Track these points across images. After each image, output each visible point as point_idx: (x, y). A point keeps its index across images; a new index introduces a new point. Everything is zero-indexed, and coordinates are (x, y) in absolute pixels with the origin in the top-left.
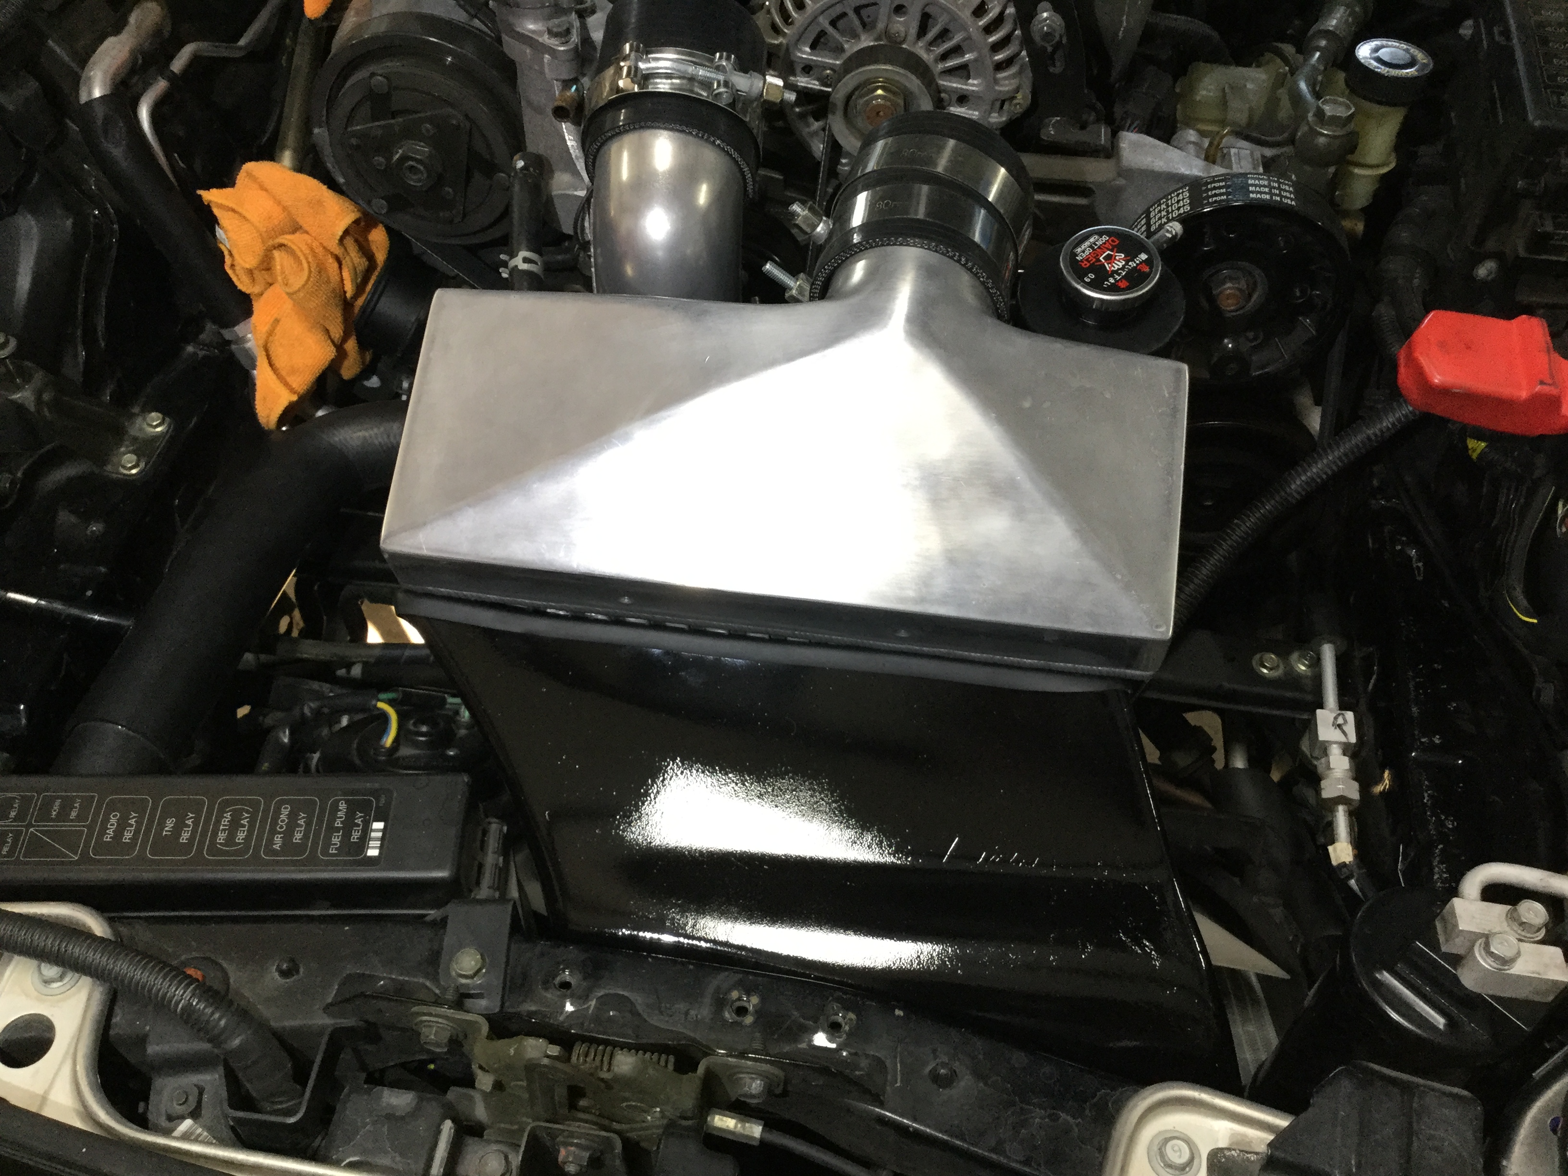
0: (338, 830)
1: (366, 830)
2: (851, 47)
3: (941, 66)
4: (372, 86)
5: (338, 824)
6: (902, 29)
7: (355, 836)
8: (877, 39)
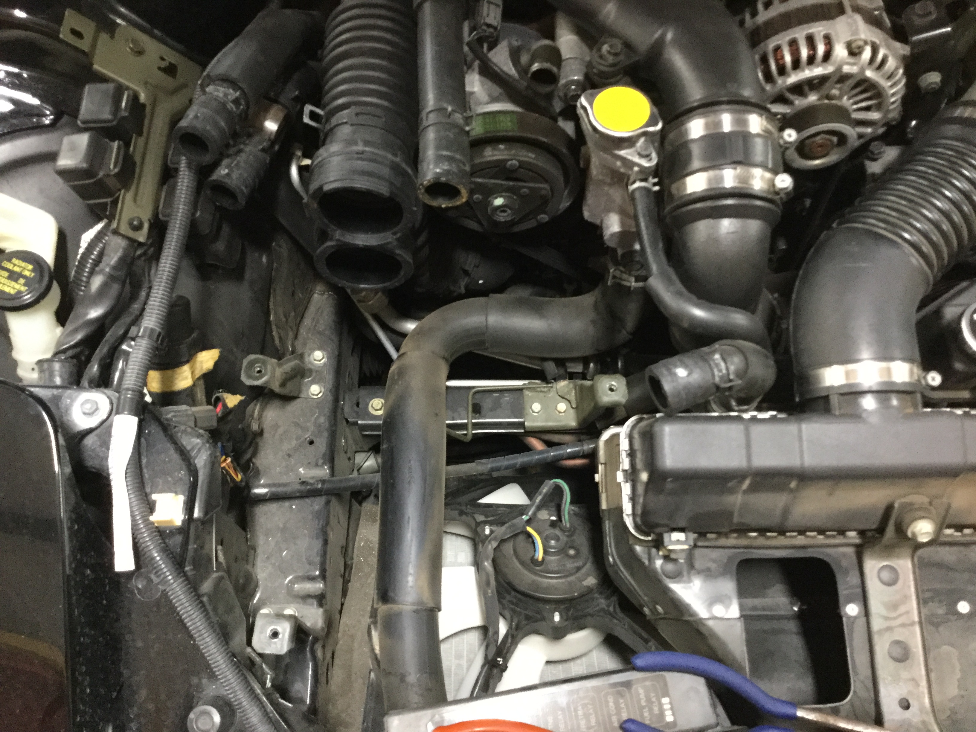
0: (644, 707)
1: (661, 705)
2: (800, 103)
3: (855, 107)
5: (643, 703)
6: (837, 93)
7: (656, 710)
8: (819, 99)
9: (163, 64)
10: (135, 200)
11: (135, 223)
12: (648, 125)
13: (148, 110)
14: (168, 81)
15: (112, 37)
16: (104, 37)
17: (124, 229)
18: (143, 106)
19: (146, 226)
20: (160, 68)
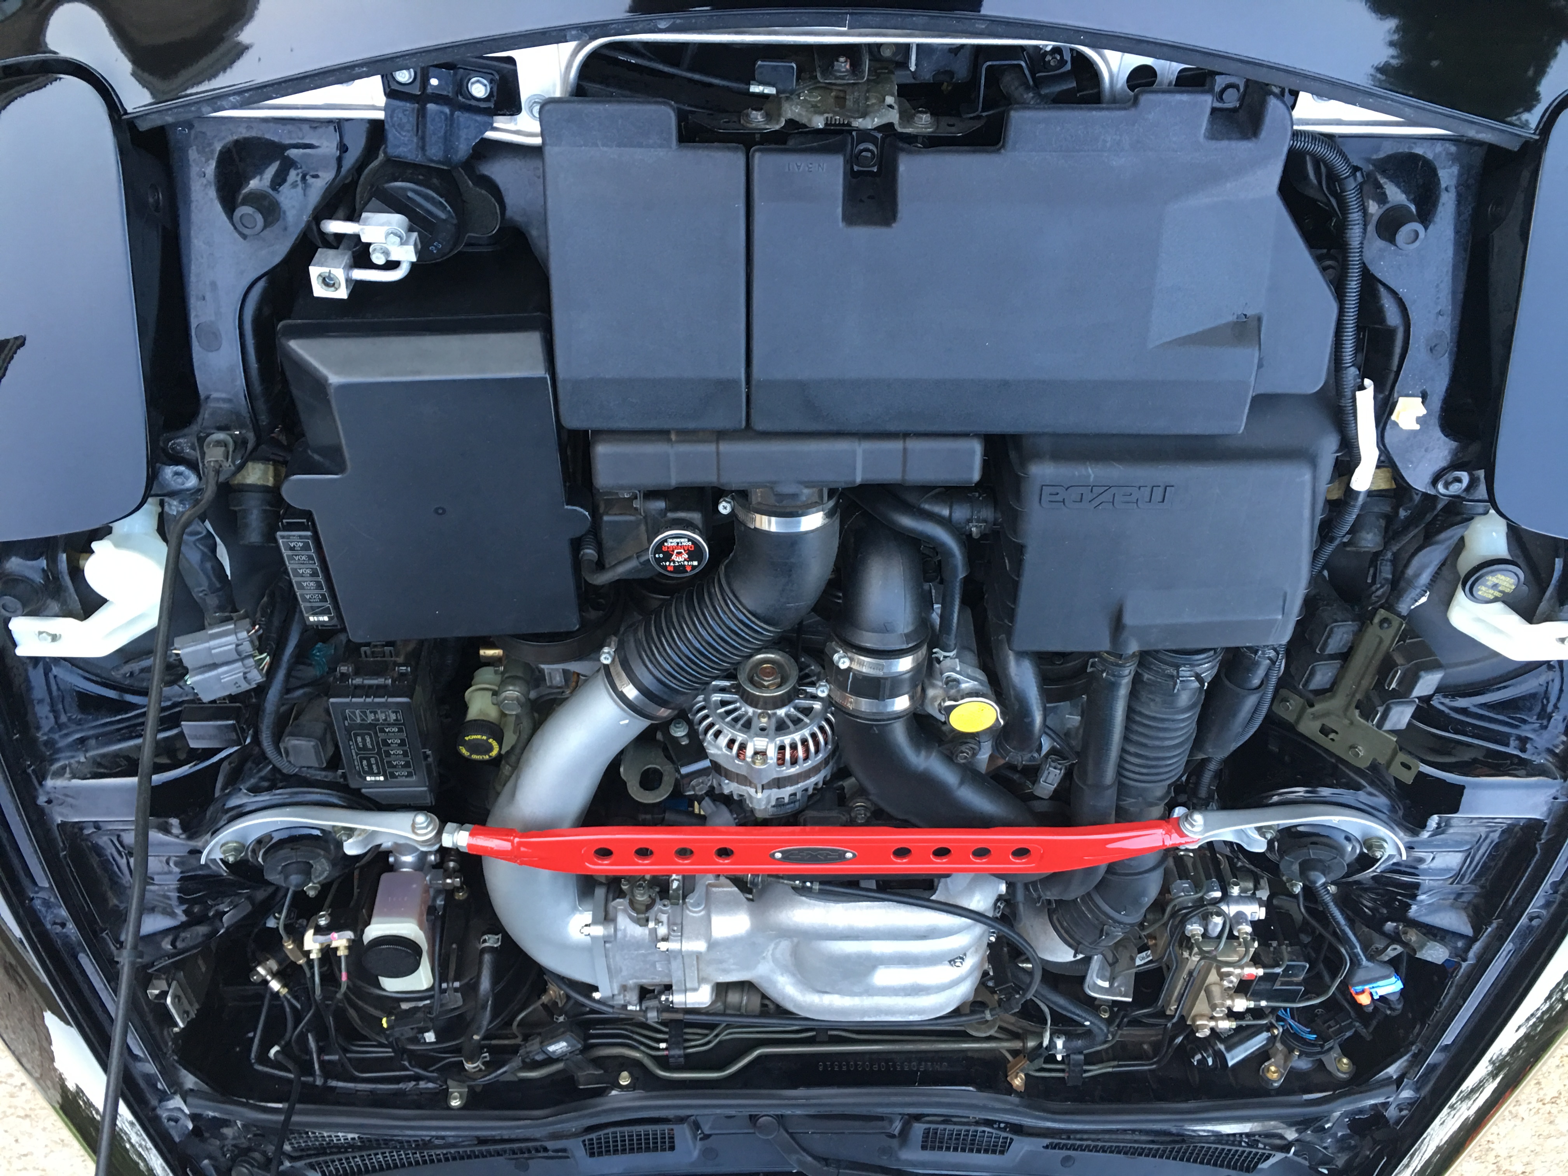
2: (789, 709)
3: (738, 705)
6: (761, 719)
8: (775, 714)
9: (1332, 736)
10: (1381, 641)
11: (1386, 625)
12: (953, 707)
13: (1354, 705)
14: (1330, 723)
15: (1375, 760)
16: (1382, 761)
17: (1396, 621)
18: (1357, 707)
19: (1376, 620)
20: (1337, 733)
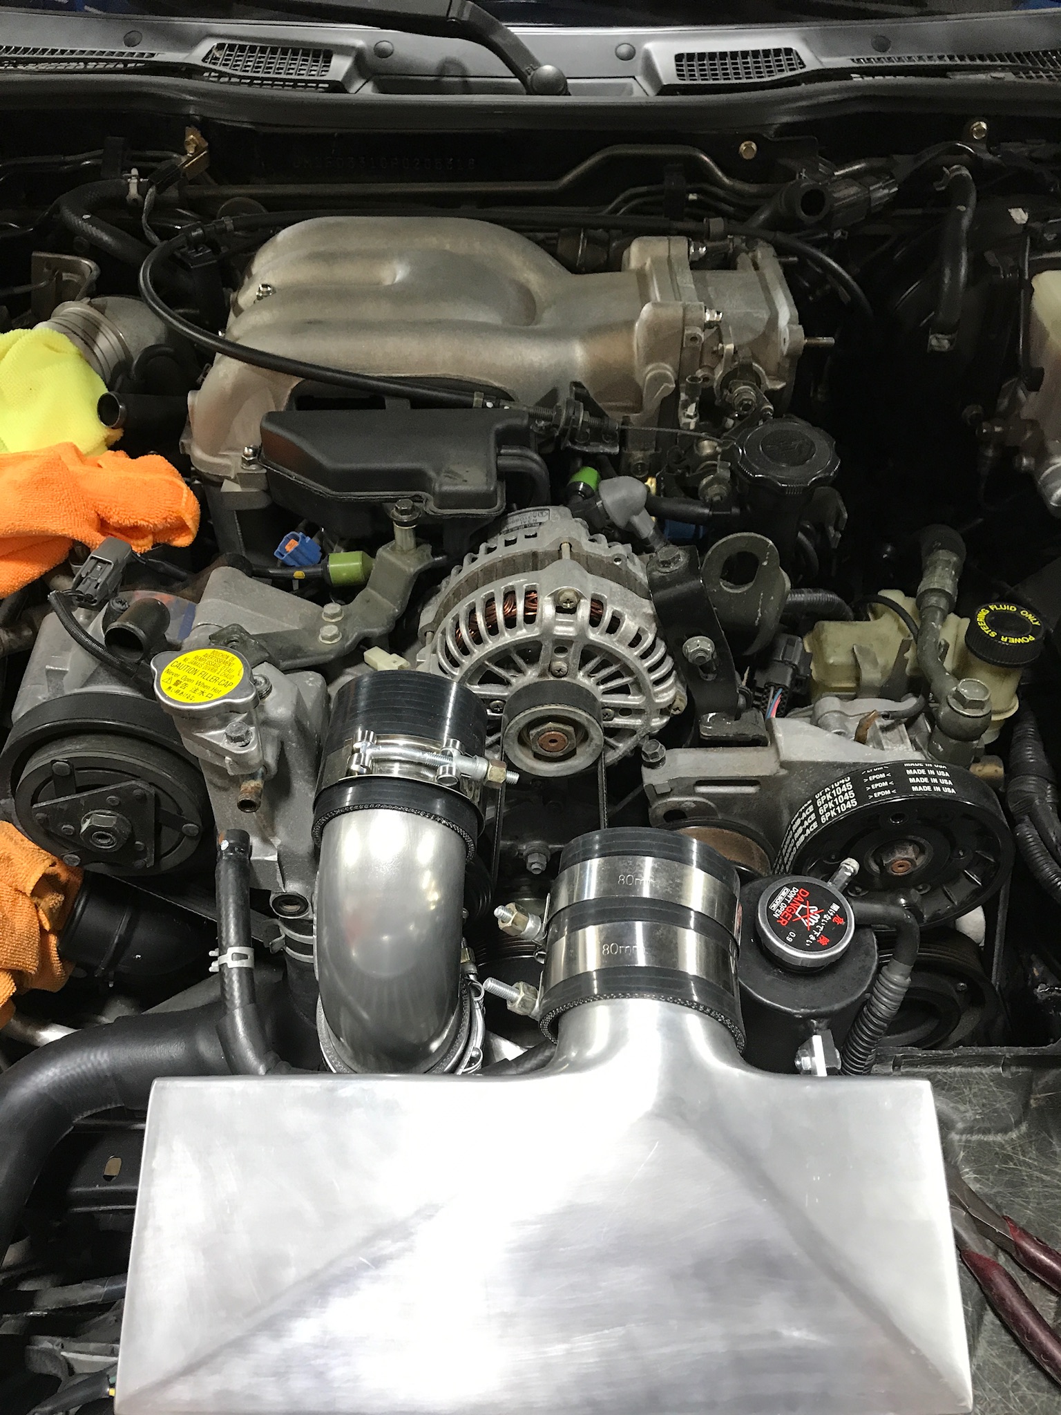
2: (519, 682)
3: (602, 687)
4: (54, 770)
6: (564, 666)
8: (542, 675)
